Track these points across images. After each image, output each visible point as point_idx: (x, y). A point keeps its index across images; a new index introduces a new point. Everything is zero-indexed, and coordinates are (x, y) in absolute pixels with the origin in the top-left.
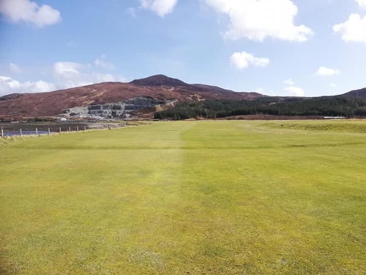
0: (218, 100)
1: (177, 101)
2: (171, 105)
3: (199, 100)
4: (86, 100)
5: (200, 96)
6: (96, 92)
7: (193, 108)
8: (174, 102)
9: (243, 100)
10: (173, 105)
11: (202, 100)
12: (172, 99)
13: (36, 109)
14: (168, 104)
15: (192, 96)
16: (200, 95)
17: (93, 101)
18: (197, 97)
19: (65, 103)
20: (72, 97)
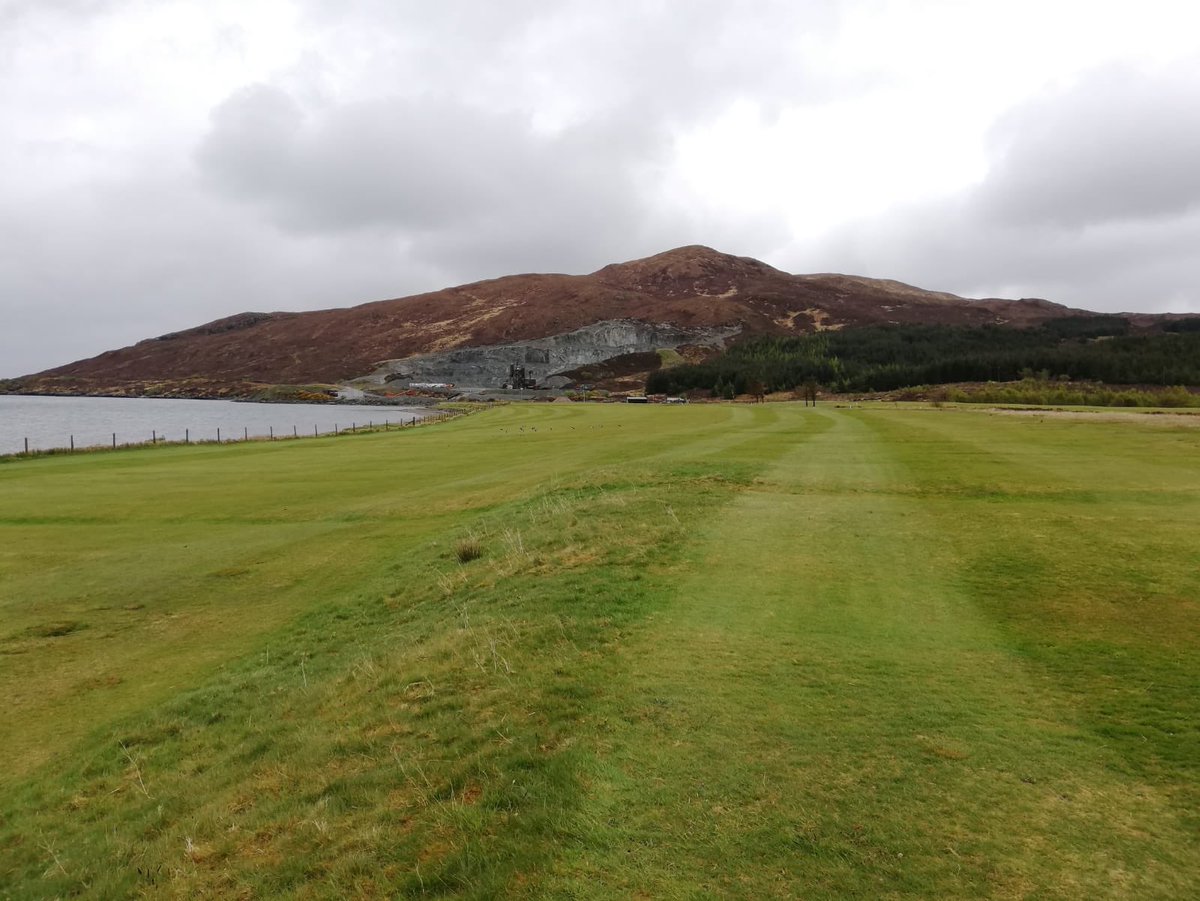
0: (887, 329)
1: (737, 330)
2: (714, 346)
3: (819, 327)
4: (448, 332)
5: (825, 315)
6: (482, 307)
7: (788, 356)
8: (727, 335)
9: (986, 327)
10: (722, 345)
11: (830, 328)
12: (719, 326)
13: (298, 361)
14: (706, 344)
15: (794, 315)
16: (824, 310)
17: (468, 337)
18: (811, 319)
19: (384, 343)
20: (408, 325)
